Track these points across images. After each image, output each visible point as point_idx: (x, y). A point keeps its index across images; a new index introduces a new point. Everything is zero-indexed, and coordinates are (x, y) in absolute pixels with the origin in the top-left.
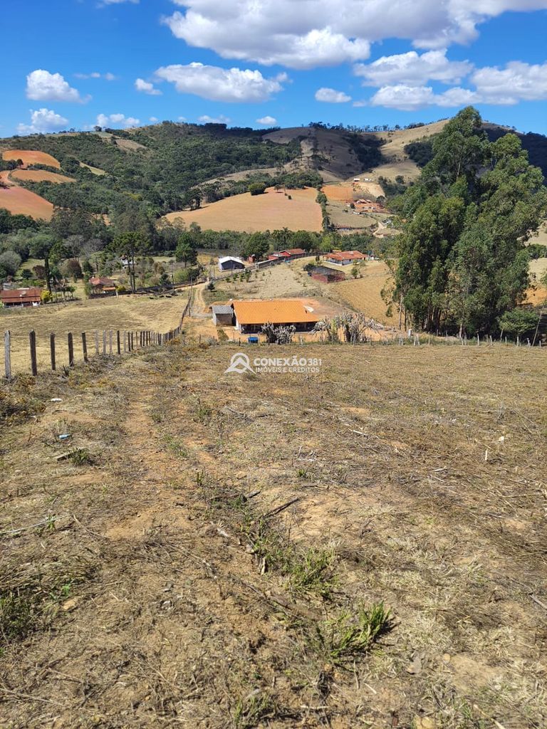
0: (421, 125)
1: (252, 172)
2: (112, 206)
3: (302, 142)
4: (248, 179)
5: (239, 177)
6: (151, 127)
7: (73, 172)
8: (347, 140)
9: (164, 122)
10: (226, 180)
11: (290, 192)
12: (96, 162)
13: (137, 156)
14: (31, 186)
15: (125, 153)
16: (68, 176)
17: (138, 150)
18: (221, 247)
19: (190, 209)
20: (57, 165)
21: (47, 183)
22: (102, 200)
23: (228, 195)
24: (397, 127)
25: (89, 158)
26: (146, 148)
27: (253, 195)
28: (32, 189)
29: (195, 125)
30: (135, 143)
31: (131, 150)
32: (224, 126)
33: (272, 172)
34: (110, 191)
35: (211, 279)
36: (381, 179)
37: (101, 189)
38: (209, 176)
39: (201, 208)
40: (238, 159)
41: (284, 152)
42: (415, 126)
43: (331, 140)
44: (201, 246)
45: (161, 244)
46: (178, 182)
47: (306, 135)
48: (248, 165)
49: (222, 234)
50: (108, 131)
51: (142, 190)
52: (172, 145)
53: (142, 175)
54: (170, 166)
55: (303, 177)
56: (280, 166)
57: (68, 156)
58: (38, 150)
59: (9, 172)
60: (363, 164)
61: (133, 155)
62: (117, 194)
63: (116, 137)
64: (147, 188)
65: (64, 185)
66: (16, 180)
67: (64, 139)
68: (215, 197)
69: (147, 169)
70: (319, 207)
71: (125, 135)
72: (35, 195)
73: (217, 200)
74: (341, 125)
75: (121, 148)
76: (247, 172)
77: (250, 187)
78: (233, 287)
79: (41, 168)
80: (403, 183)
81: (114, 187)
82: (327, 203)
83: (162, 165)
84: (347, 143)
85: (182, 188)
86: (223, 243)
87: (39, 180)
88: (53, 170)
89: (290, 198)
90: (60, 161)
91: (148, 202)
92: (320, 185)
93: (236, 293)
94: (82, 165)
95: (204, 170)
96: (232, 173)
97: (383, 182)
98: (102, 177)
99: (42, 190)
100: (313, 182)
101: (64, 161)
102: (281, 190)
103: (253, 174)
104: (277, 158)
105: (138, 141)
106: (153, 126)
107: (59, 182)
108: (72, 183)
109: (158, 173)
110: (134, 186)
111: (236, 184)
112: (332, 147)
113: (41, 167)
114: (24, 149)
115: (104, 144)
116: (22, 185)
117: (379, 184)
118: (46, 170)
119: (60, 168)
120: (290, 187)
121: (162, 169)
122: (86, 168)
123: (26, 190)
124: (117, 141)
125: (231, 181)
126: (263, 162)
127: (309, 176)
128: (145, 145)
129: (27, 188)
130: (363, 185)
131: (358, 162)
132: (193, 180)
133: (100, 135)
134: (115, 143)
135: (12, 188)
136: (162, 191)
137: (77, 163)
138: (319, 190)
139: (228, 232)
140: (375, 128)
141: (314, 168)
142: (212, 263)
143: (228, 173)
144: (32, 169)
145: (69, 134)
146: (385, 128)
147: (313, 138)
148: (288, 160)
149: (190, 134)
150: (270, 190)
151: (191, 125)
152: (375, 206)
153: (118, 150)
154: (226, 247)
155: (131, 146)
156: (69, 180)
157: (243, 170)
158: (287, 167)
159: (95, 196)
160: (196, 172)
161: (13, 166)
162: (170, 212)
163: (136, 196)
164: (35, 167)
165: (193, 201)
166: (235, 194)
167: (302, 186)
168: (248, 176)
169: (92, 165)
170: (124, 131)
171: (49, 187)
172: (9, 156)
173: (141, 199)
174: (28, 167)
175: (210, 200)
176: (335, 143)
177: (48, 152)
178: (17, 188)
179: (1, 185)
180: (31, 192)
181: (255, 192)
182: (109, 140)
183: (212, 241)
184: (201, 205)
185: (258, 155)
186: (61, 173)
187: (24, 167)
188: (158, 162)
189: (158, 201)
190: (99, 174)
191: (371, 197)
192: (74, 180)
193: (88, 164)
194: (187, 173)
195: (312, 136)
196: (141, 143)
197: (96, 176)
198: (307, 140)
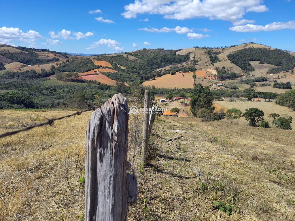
0: (235, 46)
1: (172, 66)
3: (190, 54)
4: (171, 69)
5: (167, 68)
6: (139, 51)
7: (116, 68)
9: (143, 49)
10: (163, 69)
13: (135, 62)
14: (105, 74)
18: (161, 93)
19: (151, 80)
20: (111, 66)
21: (109, 73)
23: (164, 74)
24: (226, 47)
25: (120, 63)
26: (137, 59)
31: (133, 60)
32: (163, 49)
33: (179, 66)
34: (127, 75)
36: (217, 68)
37: (125, 74)
38: (158, 68)
40: (167, 61)
41: (183, 58)
42: (233, 46)
43: (200, 53)
44: (155, 93)
46: (148, 70)
47: (192, 52)
48: (171, 63)
49: (161, 89)
50: (125, 53)
51: (137, 74)
53: (136, 68)
54: (145, 64)
55: (189, 68)
56: (182, 64)
57: (114, 62)
59: (98, 69)
60: (211, 62)
61: (134, 61)
63: (128, 55)
64: (138, 73)
65: (114, 73)
66: (101, 72)
67: (112, 57)
68: (159, 75)
70: (193, 79)
73: (160, 76)
74: (205, 47)
75: (130, 59)
76: (170, 66)
77: (171, 72)
78: (163, 107)
79: (107, 68)
80: (225, 69)
81: (128, 73)
82: (196, 77)
84: (206, 54)
85: (149, 72)
87: (107, 72)
88: (110, 68)
89: (184, 76)
91: (139, 78)
94: (119, 66)
96: (165, 66)
97: (217, 69)
98: (124, 70)
99: (108, 75)
100: (192, 70)
101: (113, 64)
102: (181, 73)
103: (172, 67)
104: (181, 61)
105: (135, 56)
106: (139, 50)
107: (113, 72)
108: (116, 73)
109: (141, 67)
110: (134, 72)
111: (166, 71)
112: (200, 56)
113: (107, 67)
115: (125, 58)
116: (102, 74)
117: (216, 69)
119: (112, 67)
120: (184, 72)
121: (143, 66)
122: (120, 67)
124: (129, 57)
126: (176, 62)
130: (210, 70)
131: (210, 61)
132: (152, 69)
133: (123, 55)
134: (128, 57)
135: (99, 75)
136: (143, 74)
137: (117, 65)
138: (194, 72)
139: (163, 89)
140: (218, 47)
141: (193, 64)
142: (159, 100)
145: (114, 55)
146: (221, 47)
147: (194, 53)
148: (185, 61)
149: (152, 53)
151: (152, 50)
152: (214, 78)
153: (129, 60)
154: (162, 94)
155: (133, 58)
157: (169, 65)
158: (184, 64)
160: (153, 67)
161: (99, 67)
162: (145, 81)
164: (105, 67)
165: (153, 77)
166: (166, 74)
167: (188, 72)
168: (171, 68)
169: (121, 65)
170: (130, 53)
171: (110, 74)
172: (97, 63)
173: (136, 77)
174: (103, 67)
175: (158, 77)
176: (202, 54)
177: (108, 62)
178: (101, 75)
179: (96, 74)
180: (105, 76)
181: (172, 74)
182: (126, 56)
183: (158, 91)
184: (155, 79)
185: (175, 59)
186: (112, 69)
187: (102, 67)
188: (141, 64)
189: (142, 78)
190: (124, 69)
191: (212, 74)
192: (117, 71)
193: (120, 65)
194: (150, 67)
195: (194, 52)
196: (136, 57)
197: (123, 69)
198: (192, 54)
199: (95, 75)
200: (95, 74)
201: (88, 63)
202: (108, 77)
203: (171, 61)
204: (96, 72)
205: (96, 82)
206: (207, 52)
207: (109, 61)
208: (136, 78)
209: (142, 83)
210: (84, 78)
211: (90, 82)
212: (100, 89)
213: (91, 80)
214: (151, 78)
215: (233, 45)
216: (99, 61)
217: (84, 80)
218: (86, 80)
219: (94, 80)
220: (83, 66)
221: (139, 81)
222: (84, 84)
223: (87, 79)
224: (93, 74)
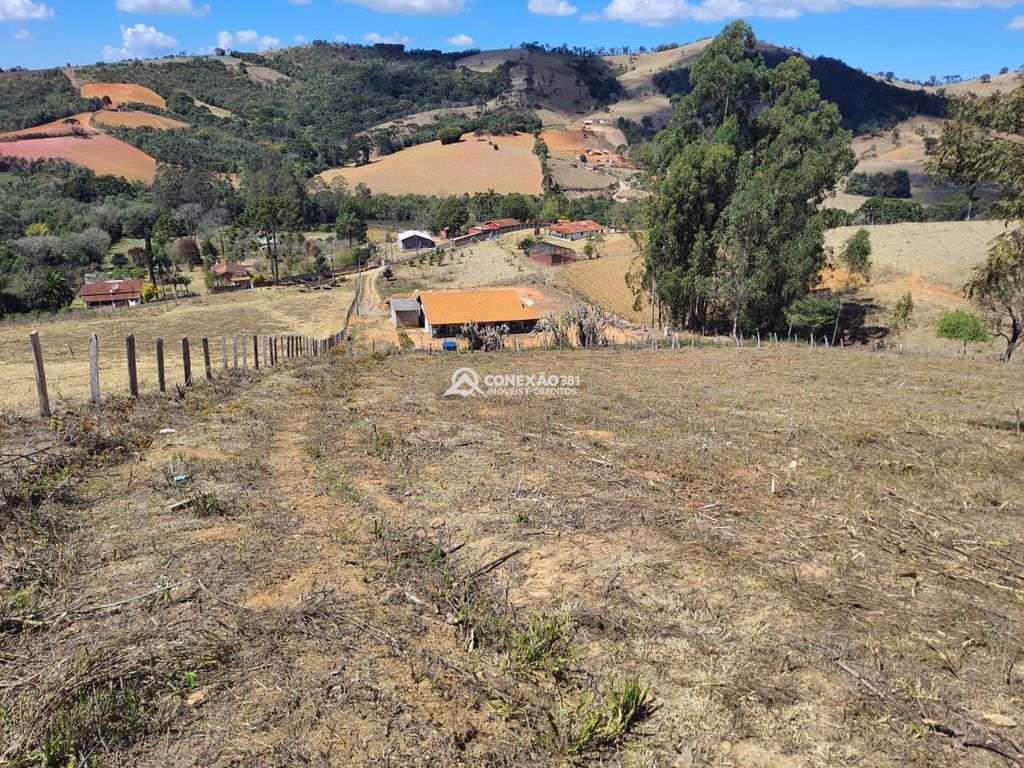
0: (674, 46)
1: (442, 112)
2: (242, 161)
3: (511, 70)
4: (437, 122)
5: (423, 118)
6: (297, 50)
7: (184, 113)
8: (574, 67)
9: (315, 42)
10: (406, 123)
11: (495, 140)
12: (217, 98)
13: (277, 90)
14: (124, 134)
15: (260, 86)
16: (176, 119)
17: (279, 82)
18: (400, 218)
19: (354, 164)
20: (161, 104)
21: (147, 129)
22: (229, 153)
23: (409, 144)
24: (642, 49)
25: (208, 94)
26: (289, 79)
27: (444, 143)
28: (125, 138)
29: (360, 46)
30: (274, 72)
31: (269, 81)
32: (401, 47)
33: (470, 112)
34: (239, 140)
35: (387, 262)
36: (621, 120)
37: (226, 137)
38: (381, 118)
39: (370, 162)
40: (422, 94)
41: (486, 84)
42: (666, 48)
43: (552, 68)
44: (372, 217)
45: (315, 215)
46: (336, 127)
47: (517, 60)
48: (437, 103)
49: (402, 199)
50: (234, 55)
51: (285, 139)
52: (327, 74)
53: (285, 118)
54: (325, 104)
55: (514, 118)
56: (481, 104)
57: (177, 90)
58: (133, 82)
59: (90, 114)
60: (596, 101)
61: (272, 89)
62: (249, 145)
63: (246, 63)
64: (293, 135)
65: (171, 132)
66: (102, 126)
67: (170, 67)
68: (390, 148)
69: (292, 109)
70: (537, 160)
71: (259, 61)
72: (130, 147)
73: (394, 151)
74: (565, 45)
75: (254, 79)
76: (435, 112)
77: (439, 133)
78: (419, 273)
79: (138, 109)
80: (652, 126)
81: (245, 135)
82: (548, 154)
83: (314, 103)
84: (574, 71)
85: (343, 135)
86: (403, 212)
87: (135, 127)
88: (155, 111)
89: (496, 148)
90: (165, 98)
91: (294, 156)
92: (538, 130)
93: (423, 282)
94: (198, 103)
95: (374, 110)
96: (413, 113)
97: (623, 124)
98: (227, 120)
99: (140, 139)
100: (528, 126)
101: (171, 98)
102: (484, 137)
103: (443, 115)
104: (477, 93)
105: (278, 69)
106: (299, 48)
107: (164, 128)
108: (183, 129)
109: (308, 114)
110: (273, 133)
111: (419, 129)
112: (553, 76)
113: (138, 107)
114: (112, 81)
115: (230, 74)
116: (110, 133)
117: (619, 127)
118: (146, 110)
119: (165, 108)
120: (497, 133)
121: (314, 108)
122: (203, 107)
123: (116, 140)
124: (248, 69)
125: (413, 125)
126: (458, 98)
127: (521, 118)
128: (288, 75)
129: (117, 137)
130: (597, 129)
131: (590, 97)
132: (359, 123)
133: (222, 61)
134: (245, 72)
135: (95, 137)
136: (314, 140)
137: (192, 101)
138: (537, 135)
139: (410, 197)
140: (612, 50)
141: (529, 106)
142: (389, 240)
143: (408, 114)
144: (125, 110)
145: (177, 60)
146: (625, 50)
147: (526, 64)
148: (493, 94)
149: (353, 58)
150: (469, 137)
151: (354, 46)
152: (614, 157)
153: (250, 82)
154: (408, 218)
155: (268, 77)
156: (178, 125)
157: (430, 109)
158: (492, 105)
159: (217, 148)
160: (363, 113)
161: (96, 105)
162: (326, 169)
163: (277, 147)
164: (129, 106)
165: (359, 154)
166: (418, 143)
167: (513, 132)
168: (436, 118)
169: (213, 104)
170: (257, 55)
171: (150, 135)
172: (90, 91)
173: (284, 152)
174: (119, 107)
175: (383, 152)
176: (557, 71)
177: (148, 86)
178: (103, 137)
179: (78, 134)
180: (124, 145)
181: (447, 141)
182: (237, 68)
183: (388, 208)
185: (450, 87)
186: (167, 114)
187: (114, 106)
188: (307, 99)
189: (309, 154)
190: (223, 116)
191: (609, 146)
192: (186, 126)
193: (207, 102)
194: (349, 114)
195: (525, 61)
196: (282, 72)
197: (219, 119)
198: (518, 67)
199: (72, 139)
200: (70, 135)
201: (49, 89)
202: (138, 147)
203: (435, 92)
204: (75, 125)
206: (575, 65)
207: (152, 85)
208: (280, 159)
211: (37, 167)
213: (41, 161)
215: (669, 43)
216: (104, 81)
218: (14, 159)
219: (59, 159)
220: (21, 103)
223: (20, 156)
224: (60, 136)
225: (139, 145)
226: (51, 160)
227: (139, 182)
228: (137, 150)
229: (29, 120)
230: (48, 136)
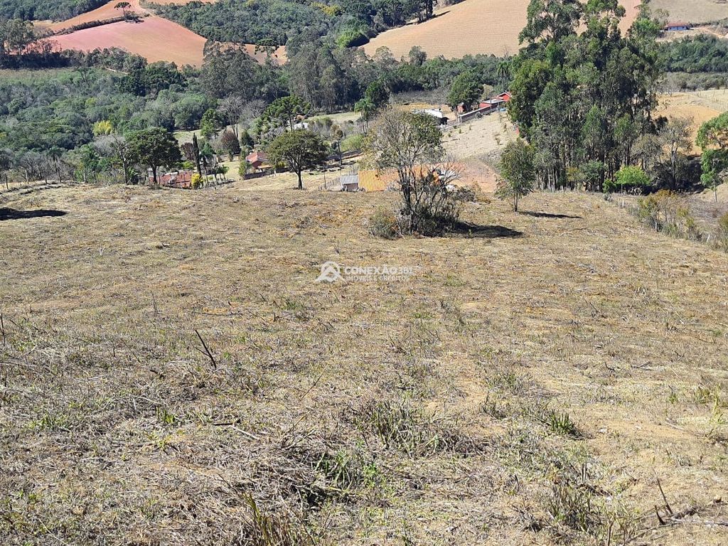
2: (292, 30)
14: (173, 12)
19: (417, 20)
21: (196, 4)
22: (279, 22)
28: (174, 17)
39: (435, 16)
65: (220, 5)
66: (152, 6)
72: (179, 27)
87: (184, 4)
91: (351, 17)
99: (189, 16)
116: (159, 13)
123: (166, 20)
129: (167, 17)
135: (146, 19)
159: (267, 18)
162: (384, 30)
163: (330, 8)
165: (422, 6)
171: (198, 10)
173: (339, 13)
178: (154, 20)
179: (130, 18)
180: (172, 25)
184: (435, 12)
189: (366, 15)
199: (122, 25)
200: (123, 20)
204: (127, 9)
205: (123, 60)
208: (334, 22)
209: (363, 40)
210: (62, 44)
211: (92, 59)
212: (128, 90)
213: (97, 52)
214: (415, 9)
217: (66, 53)
218: (72, 53)
219: (114, 49)
221: (343, 35)
222: (57, 76)
223: (78, 49)
224: (113, 22)
225: (188, 24)
226: (106, 50)
227: (189, 66)
228: (186, 29)
229: (83, 5)
230: (100, 24)
